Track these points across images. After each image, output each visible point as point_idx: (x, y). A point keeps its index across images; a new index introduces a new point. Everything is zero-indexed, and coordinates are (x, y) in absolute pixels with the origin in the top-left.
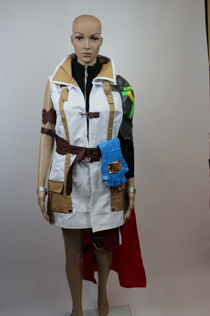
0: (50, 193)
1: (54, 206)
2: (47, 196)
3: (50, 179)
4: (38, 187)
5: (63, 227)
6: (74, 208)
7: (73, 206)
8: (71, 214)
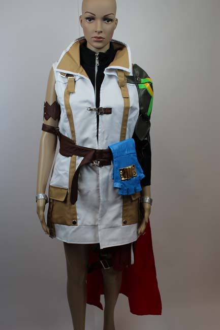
0: (51, 201)
1: (55, 216)
2: (48, 204)
3: (51, 184)
4: (37, 193)
5: (65, 241)
6: (79, 219)
7: (78, 217)
8: (76, 227)
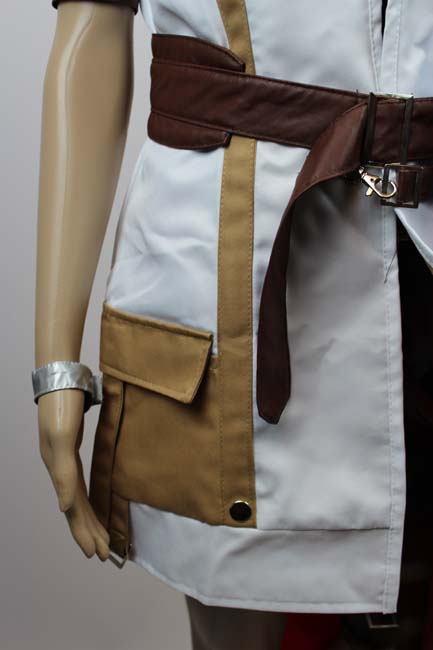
0: (115, 389)
1: (134, 465)
3: (114, 304)
4: (41, 358)
6: (267, 495)
7: (260, 486)
8: (246, 533)
